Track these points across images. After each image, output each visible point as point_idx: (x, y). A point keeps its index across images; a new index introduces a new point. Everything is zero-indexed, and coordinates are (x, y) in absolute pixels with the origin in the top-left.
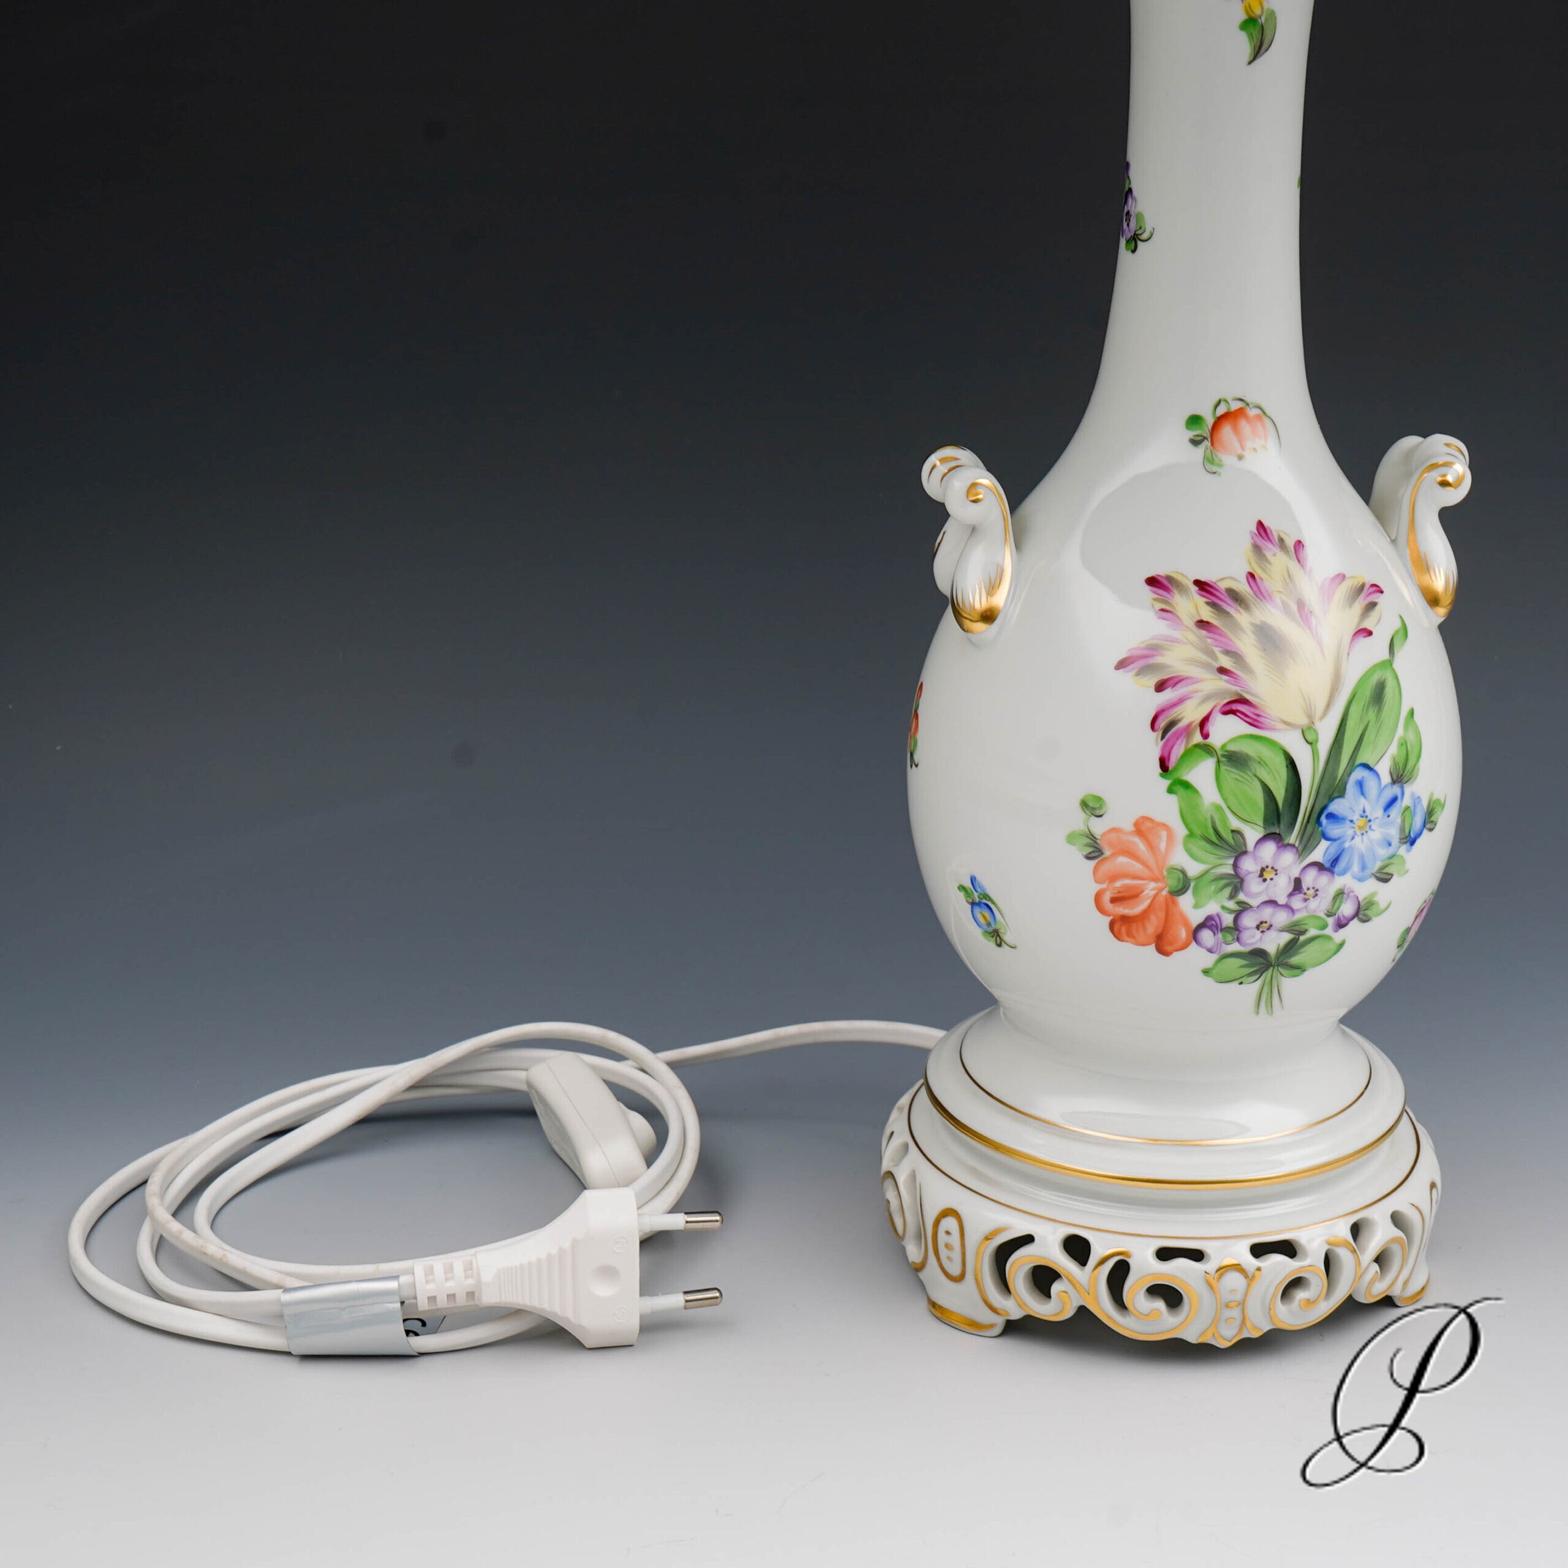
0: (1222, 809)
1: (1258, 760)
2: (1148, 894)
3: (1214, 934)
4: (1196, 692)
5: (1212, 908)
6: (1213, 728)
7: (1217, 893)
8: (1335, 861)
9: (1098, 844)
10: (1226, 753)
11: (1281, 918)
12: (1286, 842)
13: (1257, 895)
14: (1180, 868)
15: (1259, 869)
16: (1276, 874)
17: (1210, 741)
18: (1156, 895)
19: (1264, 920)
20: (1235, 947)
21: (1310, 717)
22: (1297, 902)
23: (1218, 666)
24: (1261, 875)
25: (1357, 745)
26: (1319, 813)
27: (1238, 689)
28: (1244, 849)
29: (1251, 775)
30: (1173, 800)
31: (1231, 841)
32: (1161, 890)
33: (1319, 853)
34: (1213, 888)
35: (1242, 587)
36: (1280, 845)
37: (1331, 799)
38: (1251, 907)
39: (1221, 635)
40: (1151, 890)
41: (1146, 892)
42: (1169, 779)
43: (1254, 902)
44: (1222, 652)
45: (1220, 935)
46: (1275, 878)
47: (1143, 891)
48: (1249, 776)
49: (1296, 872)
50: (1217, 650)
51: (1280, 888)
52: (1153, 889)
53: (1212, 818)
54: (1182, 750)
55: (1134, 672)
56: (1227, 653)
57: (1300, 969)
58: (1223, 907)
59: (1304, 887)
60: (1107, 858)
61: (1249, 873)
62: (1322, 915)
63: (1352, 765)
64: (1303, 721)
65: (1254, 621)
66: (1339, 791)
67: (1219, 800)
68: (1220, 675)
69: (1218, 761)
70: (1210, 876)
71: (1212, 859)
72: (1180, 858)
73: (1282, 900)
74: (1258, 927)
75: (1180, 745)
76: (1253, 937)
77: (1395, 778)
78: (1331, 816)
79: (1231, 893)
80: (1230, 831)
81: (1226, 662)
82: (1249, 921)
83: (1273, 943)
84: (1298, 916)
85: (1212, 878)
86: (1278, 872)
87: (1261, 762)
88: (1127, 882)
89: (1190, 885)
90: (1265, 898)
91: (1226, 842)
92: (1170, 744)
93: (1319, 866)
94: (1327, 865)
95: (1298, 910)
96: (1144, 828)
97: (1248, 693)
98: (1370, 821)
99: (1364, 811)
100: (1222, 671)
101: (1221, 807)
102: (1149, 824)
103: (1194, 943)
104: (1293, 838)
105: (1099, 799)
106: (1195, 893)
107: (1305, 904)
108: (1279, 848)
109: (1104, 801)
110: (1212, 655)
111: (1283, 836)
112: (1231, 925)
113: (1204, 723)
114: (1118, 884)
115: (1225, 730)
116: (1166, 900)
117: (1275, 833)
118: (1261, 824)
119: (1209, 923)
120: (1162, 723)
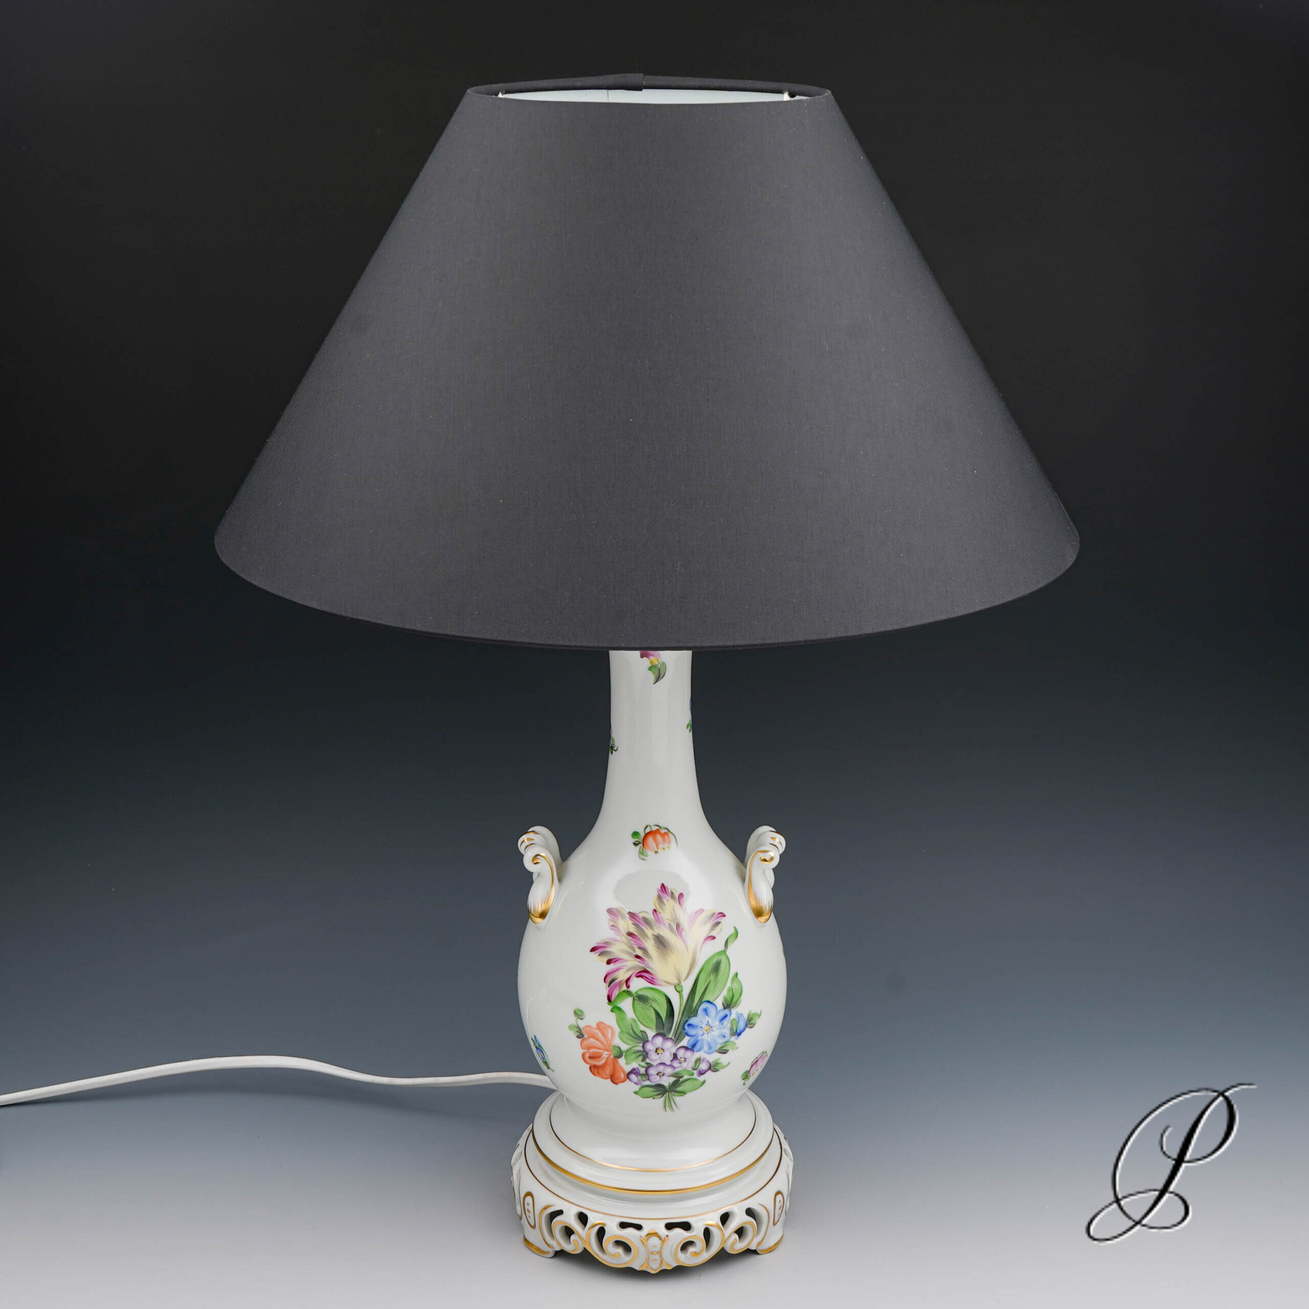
0: (636, 1021)
1: (653, 999)
3: (637, 1077)
4: (625, 966)
5: (634, 1065)
6: (631, 984)
7: (636, 1058)
8: (694, 1045)
9: (581, 1031)
11: (669, 1071)
12: (667, 1037)
13: (655, 1060)
14: (618, 1046)
15: (655, 1049)
17: (629, 989)
18: (608, 1058)
19: (660, 1071)
20: (647, 1083)
21: (679, 980)
22: (676, 1064)
23: (635, 954)
24: (656, 1051)
25: (702, 996)
26: (684, 1024)
27: (644, 966)
28: (647, 1040)
30: (614, 1014)
31: (641, 1036)
32: (610, 1055)
33: (685, 1042)
34: (634, 1056)
35: (650, 916)
36: (665, 1038)
37: (690, 1017)
38: (653, 1066)
39: (638, 940)
41: (604, 1056)
42: (611, 1005)
43: (655, 1064)
44: (638, 948)
45: (640, 1077)
46: (664, 1053)
47: (602, 1055)
48: (648, 1006)
49: (674, 1051)
50: (635, 947)
51: (667, 1057)
52: (607, 1054)
53: (632, 1025)
54: (617, 993)
55: (598, 954)
56: (640, 948)
57: (683, 1093)
58: (639, 1065)
59: (679, 1057)
60: (585, 1039)
61: (650, 1050)
62: (690, 1069)
63: (701, 1001)
64: (676, 981)
65: (654, 934)
66: (694, 1013)
67: (634, 1016)
68: (635, 958)
69: (634, 999)
71: (632, 1043)
72: (617, 1042)
73: (668, 1063)
74: (657, 1074)
75: (617, 990)
76: (656, 1078)
77: (726, 1006)
78: (689, 1025)
79: (642, 1059)
80: (640, 1031)
81: (639, 953)
82: (652, 1071)
83: (667, 1081)
84: (677, 1070)
85: (633, 1052)
86: (664, 1050)
87: (655, 1000)
88: (595, 1050)
89: (623, 1054)
90: (660, 1062)
91: (639, 1036)
92: (612, 990)
93: (686, 1048)
94: (690, 1047)
95: (677, 1067)
96: (601, 1027)
97: (648, 967)
98: (711, 1027)
99: (708, 1023)
100: (637, 957)
102: (603, 1025)
103: (628, 1080)
104: (671, 1035)
105: (581, 1011)
106: (625, 1058)
107: (680, 1065)
108: (664, 1039)
109: (584, 1013)
110: (633, 949)
111: (666, 1033)
112: (644, 1073)
113: (628, 981)
114: (591, 1051)
115: (638, 985)
116: (613, 1061)
117: (662, 1033)
118: (655, 1028)
119: (633, 1071)
120: (609, 979)
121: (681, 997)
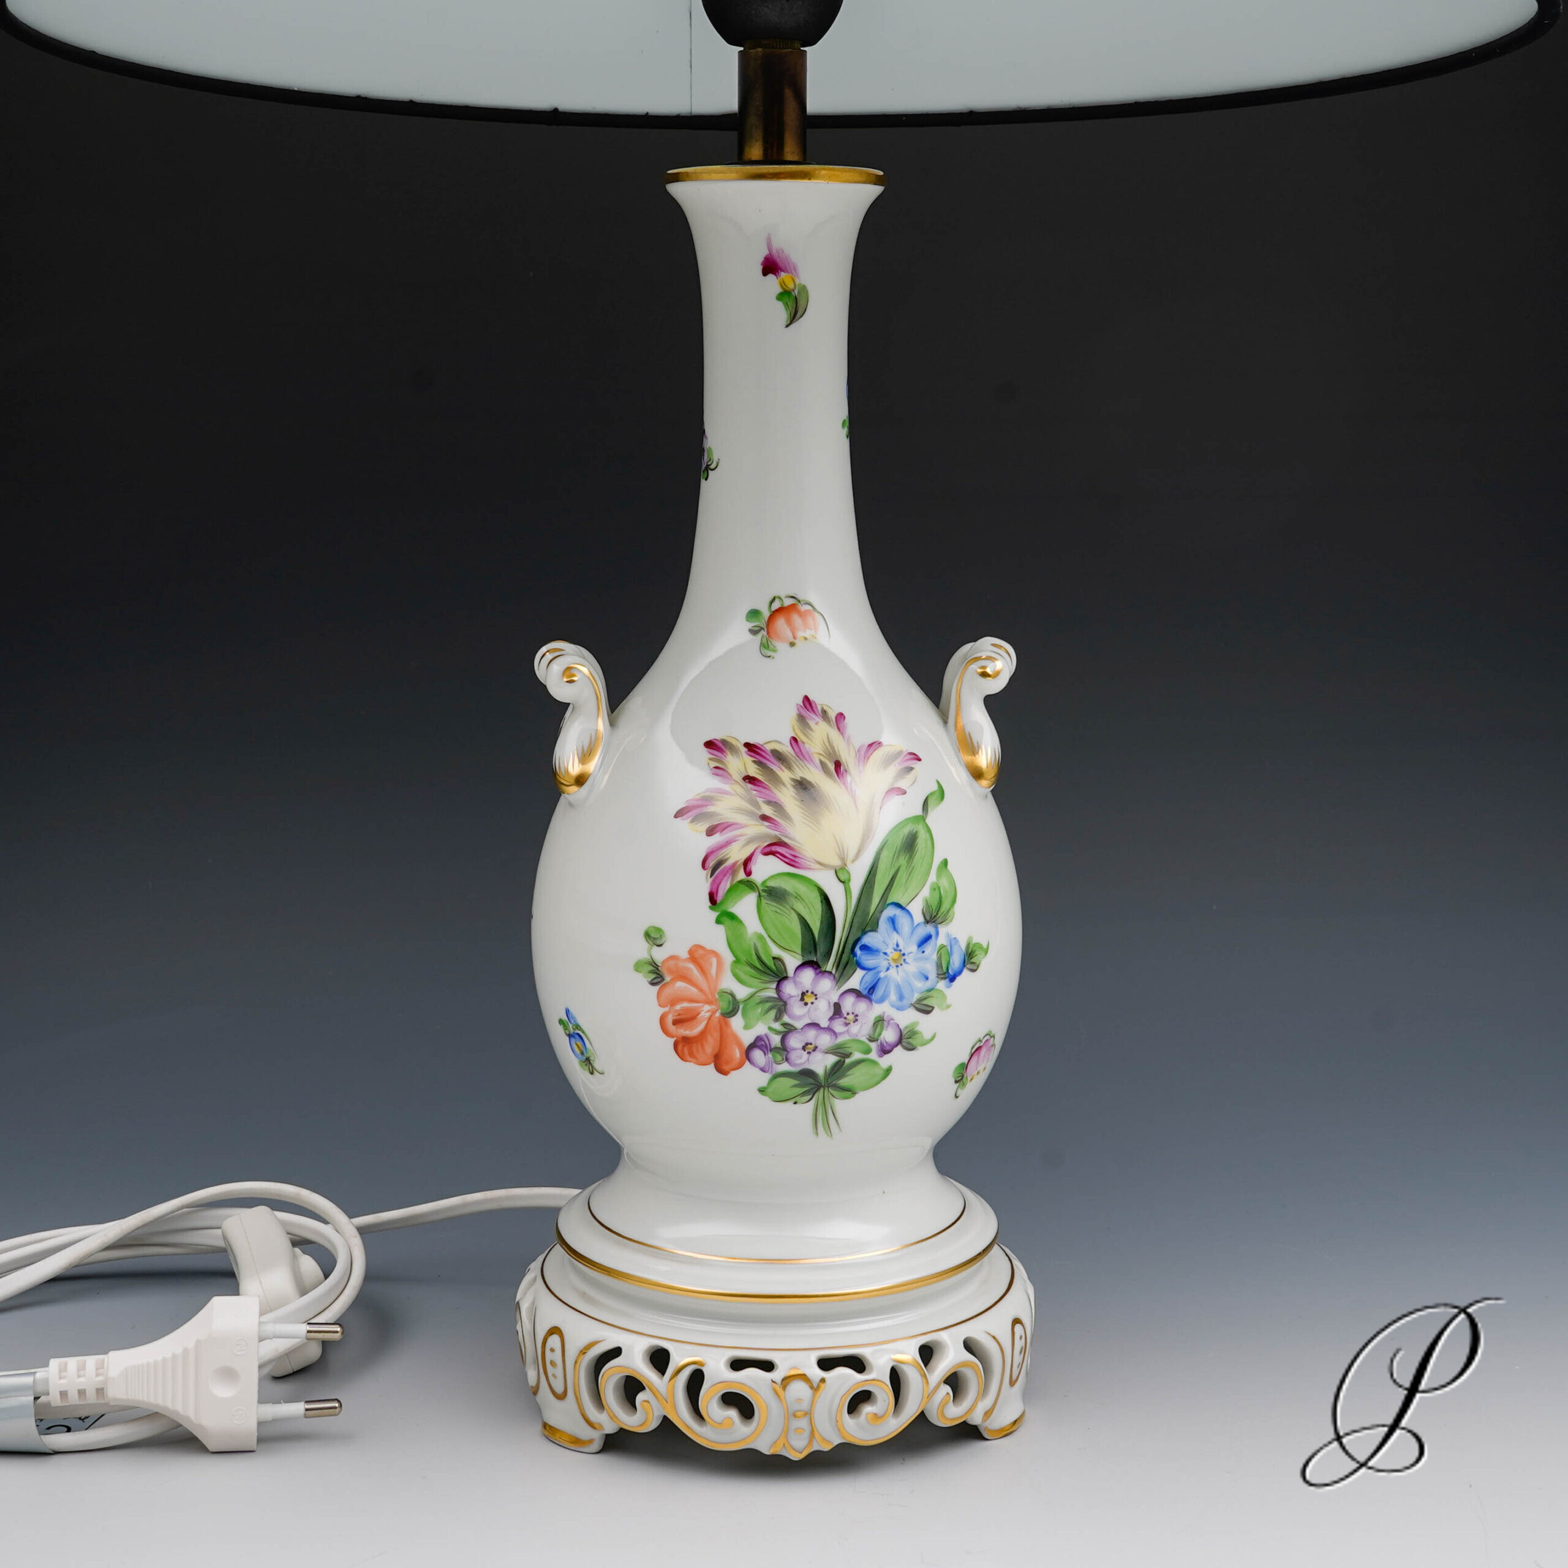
0: (764, 938)
1: (796, 895)
2: (703, 1016)
3: (765, 1054)
4: (741, 836)
5: (760, 1029)
6: (755, 867)
7: (764, 1015)
8: (872, 989)
9: (659, 970)
10: (766, 889)
11: (825, 1040)
13: (799, 1018)
14: (729, 991)
15: (800, 993)
16: (816, 999)
17: (752, 878)
18: (710, 1018)
19: (809, 1042)
20: (785, 1067)
21: (843, 859)
22: (838, 1026)
23: (761, 814)
24: (802, 999)
25: (889, 885)
26: (853, 944)
27: (777, 833)
28: (785, 975)
29: (789, 908)
30: (721, 929)
31: (774, 968)
32: (714, 1012)
33: (856, 980)
34: (759, 1010)
35: (786, 749)
36: (818, 971)
37: (864, 933)
38: (796, 1029)
39: (765, 788)
40: (707, 1012)
41: (702, 1014)
42: (717, 911)
43: (799, 1025)
44: (764, 802)
45: (770, 1055)
46: (816, 1002)
47: (699, 1014)
48: (787, 909)
49: (835, 998)
50: (760, 800)
51: (822, 1012)
53: (755, 944)
54: (728, 886)
55: (690, 819)
56: (769, 803)
57: (849, 1092)
58: (770, 1029)
59: (844, 1012)
60: (667, 983)
61: (791, 997)
62: (864, 1039)
63: (884, 903)
64: (837, 862)
65: (793, 777)
66: (872, 926)
67: (760, 929)
68: (761, 821)
69: (760, 896)
70: (757, 999)
71: (757, 984)
72: (729, 982)
73: (824, 1023)
74: (804, 1048)
75: (727, 881)
76: (801, 1057)
77: (928, 918)
78: (865, 948)
79: (776, 1016)
80: (771, 959)
81: (768, 810)
82: (795, 1042)
83: (821, 1064)
84: (840, 1040)
85: (758, 1001)
86: (817, 997)
87: (798, 897)
88: (686, 1005)
89: (739, 1007)
90: (808, 1021)
91: (769, 968)
92: (718, 882)
93: (857, 993)
94: (865, 992)
95: (841, 1034)
96: (698, 955)
97: (787, 837)
98: (904, 955)
99: (897, 945)
100: (764, 818)
101: (763, 936)
102: (701, 952)
103: (747, 1063)
104: (830, 966)
105: (659, 930)
106: (743, 1015)
107: (846, 1028)
108: (817, 974)
109: (663, 932)
110: (756, 805)
111: (820, 964)
112: (779, 1045)
113: (747, 862)
114: (678, 1007)
115: (766, 869)
116: (720, 1021)
117: (813, 961)
118: (800, 952)
119: (759, 1043)
120: (713, 864)
121: (848, 891)
